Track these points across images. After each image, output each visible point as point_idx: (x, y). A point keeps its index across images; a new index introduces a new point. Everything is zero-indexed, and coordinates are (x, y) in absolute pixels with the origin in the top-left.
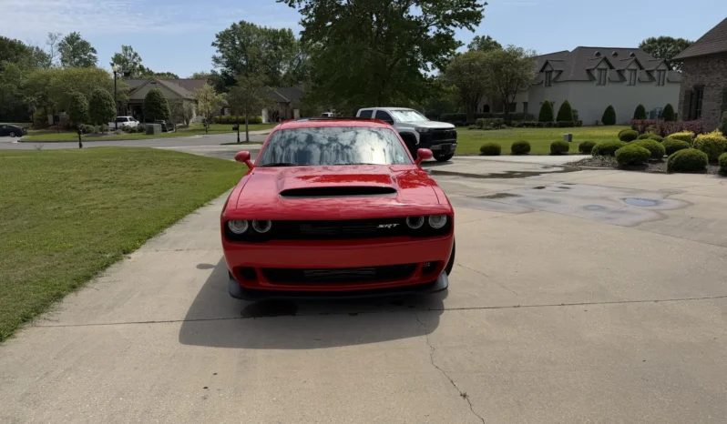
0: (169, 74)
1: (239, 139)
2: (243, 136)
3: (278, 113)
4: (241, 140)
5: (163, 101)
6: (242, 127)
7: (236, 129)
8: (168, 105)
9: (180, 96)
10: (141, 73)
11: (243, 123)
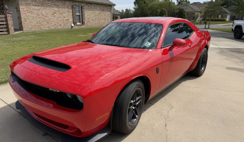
0: (198, 2)
1: (205, 27)
2: (207, 26)
3: (234, 17)
4: (206, 28)
5: (185, 12)
6: (208, 22)
7: (205, 23)
8: (186, 14)
9: (195, 10)
10: (186, 2)
11: (208, 20)
